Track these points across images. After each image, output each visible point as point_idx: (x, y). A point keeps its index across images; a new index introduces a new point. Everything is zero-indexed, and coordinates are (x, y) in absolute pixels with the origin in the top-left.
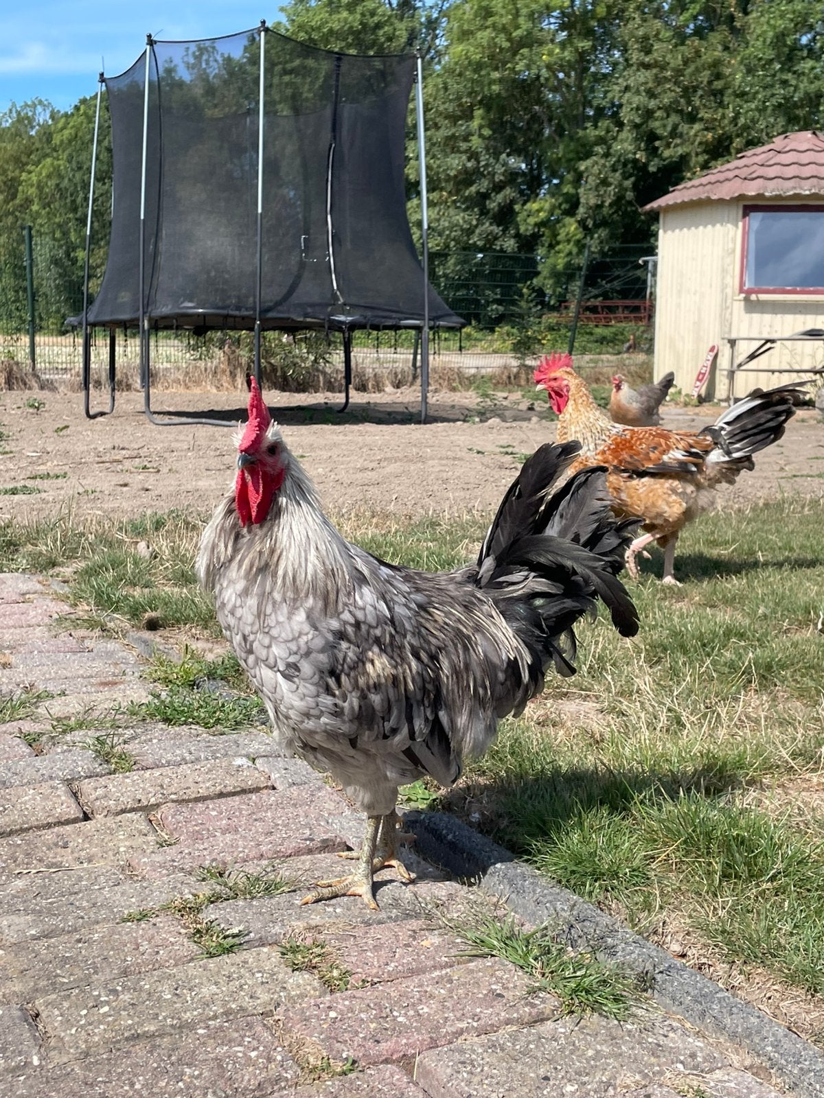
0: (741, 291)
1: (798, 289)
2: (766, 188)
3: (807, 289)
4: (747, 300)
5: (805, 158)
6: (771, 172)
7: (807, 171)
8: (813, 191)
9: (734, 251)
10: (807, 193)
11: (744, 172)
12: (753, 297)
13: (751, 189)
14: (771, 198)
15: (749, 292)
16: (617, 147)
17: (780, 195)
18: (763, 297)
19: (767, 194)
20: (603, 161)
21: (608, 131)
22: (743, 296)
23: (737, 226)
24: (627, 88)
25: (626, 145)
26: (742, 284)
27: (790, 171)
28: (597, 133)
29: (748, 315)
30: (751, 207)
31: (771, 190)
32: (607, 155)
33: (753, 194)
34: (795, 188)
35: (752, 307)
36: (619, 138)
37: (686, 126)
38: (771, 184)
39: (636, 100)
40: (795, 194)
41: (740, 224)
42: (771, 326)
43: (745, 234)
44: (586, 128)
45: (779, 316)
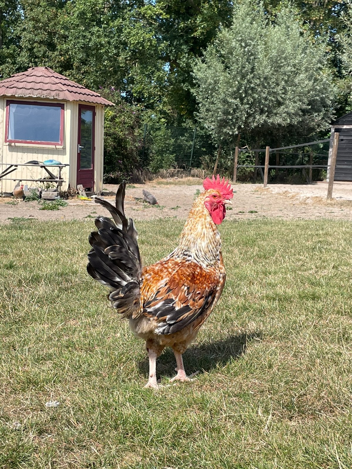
0: (6, 141)
1: (33, 141)
2: (16, 93)
3: (37, 142)
4: (10, 145)
5: (39, 80)
6: (21, 85)
7: (38, 86)
8: (38, 96)
9: (3, 121)
10: (35, 96)
11: (7, 84)
12: (13, 144)
13: (9, 93)
14: (18, 98)
15: (11, 142)
16: (19, 59)
17: (22, 96)
18: (17, 144)
19: (16, 95)
20: (12, 66)
21: (14, 51)
22: (8, 143)
23: (4, 110)
24: (24, 30)
25: (24, 59)
26: (6, 137)
27: (29, 86)
28: (8, 51)
29: (11, 153)
30: (10, 101)
31: (19, 93)
32: (14, 63)
33: (10, 95)
34: (30, 94)
35: (12, 149)
36: (21, 55)
37: (51, 53)
38: (20, 91)
39: (29, 36)
40: (29, 96)
41: (5, 109)
42: (22, 158)
43: (8, 114)
44: (3, 48)
45: (26, 154)
